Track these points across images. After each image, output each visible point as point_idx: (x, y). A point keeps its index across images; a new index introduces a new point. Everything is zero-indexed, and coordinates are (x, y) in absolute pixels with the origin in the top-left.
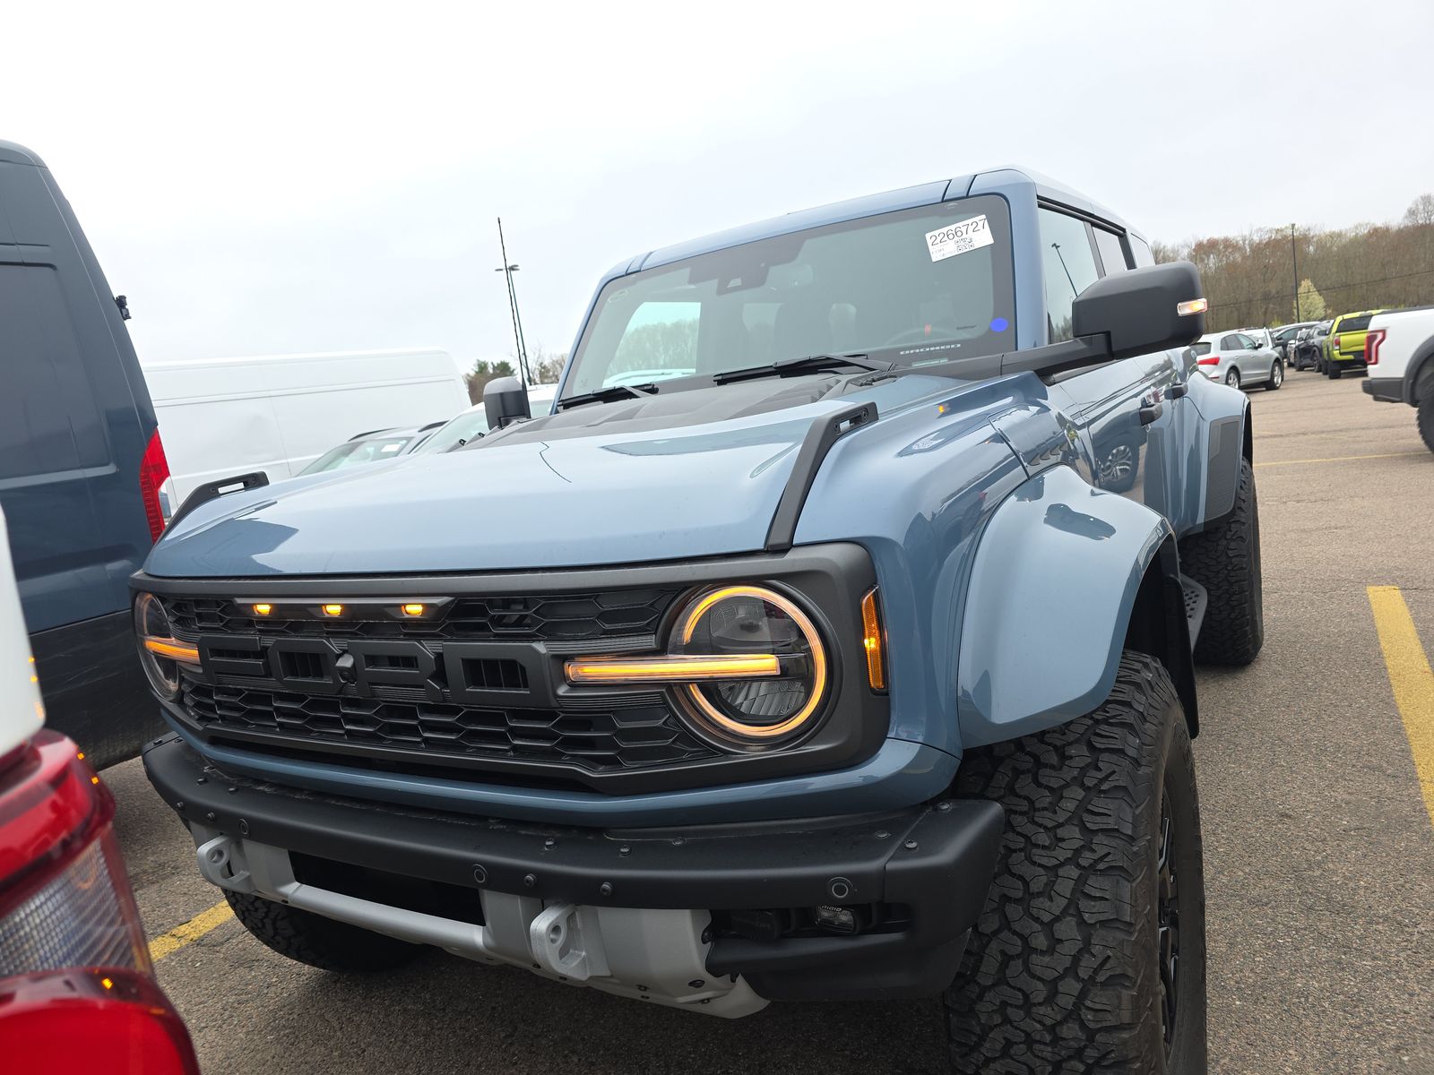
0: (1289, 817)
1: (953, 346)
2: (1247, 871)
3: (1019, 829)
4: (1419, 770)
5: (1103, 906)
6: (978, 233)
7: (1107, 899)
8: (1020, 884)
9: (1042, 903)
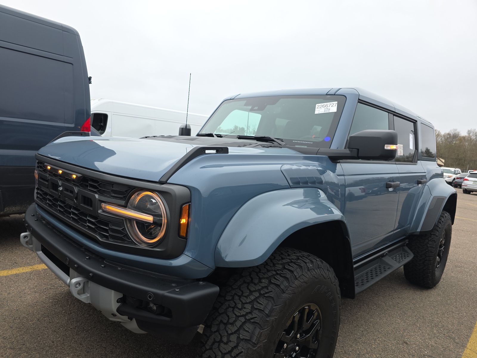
0: (407, 343)
1: (310, 143)
2: (378, 356)
3: (235, 301)
4: (469, 344)
5: (247, 334)
6: (332, 107)
7: (249, 332)
8: (227, 318)
9: (230, 327)
